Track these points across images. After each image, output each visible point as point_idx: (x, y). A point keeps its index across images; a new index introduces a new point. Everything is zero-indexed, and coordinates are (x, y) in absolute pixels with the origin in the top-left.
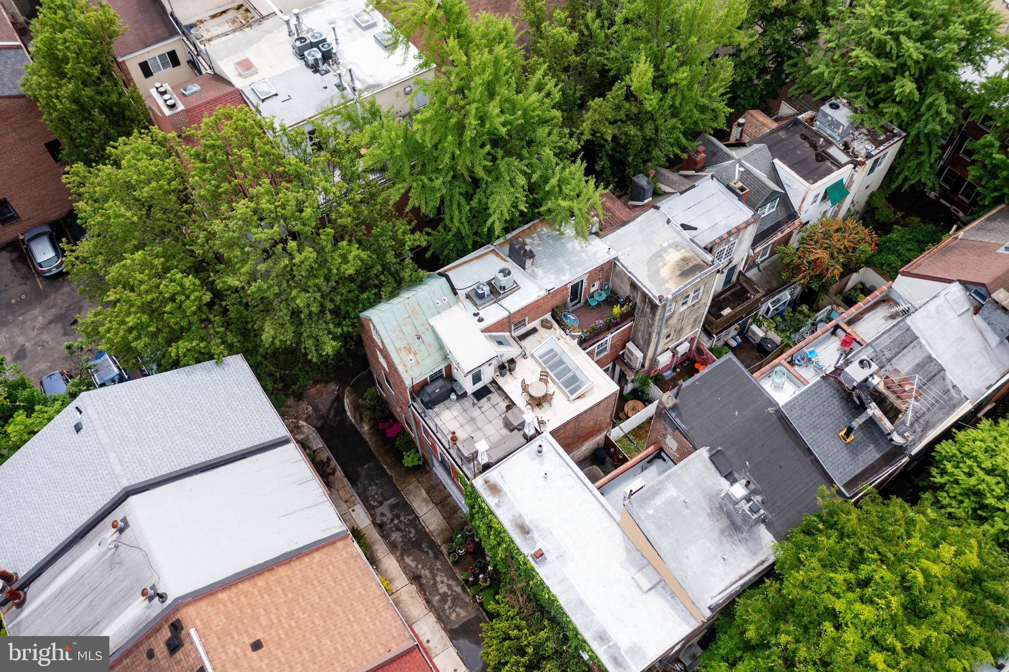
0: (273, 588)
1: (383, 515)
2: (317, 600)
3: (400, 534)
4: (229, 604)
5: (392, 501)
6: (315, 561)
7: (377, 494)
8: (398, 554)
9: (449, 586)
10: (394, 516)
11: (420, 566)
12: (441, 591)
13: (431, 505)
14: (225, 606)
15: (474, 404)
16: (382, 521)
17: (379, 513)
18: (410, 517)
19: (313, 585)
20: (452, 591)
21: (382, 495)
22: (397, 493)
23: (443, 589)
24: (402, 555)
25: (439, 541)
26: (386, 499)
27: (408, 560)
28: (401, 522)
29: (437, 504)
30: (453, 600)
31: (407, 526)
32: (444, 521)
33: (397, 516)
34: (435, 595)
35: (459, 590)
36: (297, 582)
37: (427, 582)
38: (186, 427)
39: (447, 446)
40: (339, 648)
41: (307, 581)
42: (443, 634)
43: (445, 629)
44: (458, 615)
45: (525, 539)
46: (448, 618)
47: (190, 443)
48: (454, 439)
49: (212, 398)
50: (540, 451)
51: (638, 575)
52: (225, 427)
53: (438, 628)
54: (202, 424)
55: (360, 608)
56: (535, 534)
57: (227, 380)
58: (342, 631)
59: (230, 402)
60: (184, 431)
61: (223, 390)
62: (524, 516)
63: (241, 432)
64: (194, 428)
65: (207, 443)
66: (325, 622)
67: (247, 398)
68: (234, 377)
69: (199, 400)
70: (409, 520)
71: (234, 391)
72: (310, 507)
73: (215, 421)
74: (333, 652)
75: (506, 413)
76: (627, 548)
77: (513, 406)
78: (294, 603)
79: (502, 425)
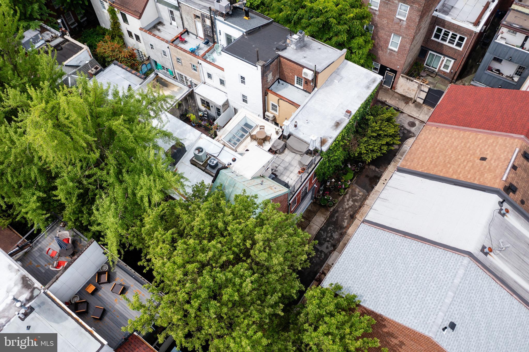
1: (327, 248)
2: (441, 157)
3: (333, 234)
4: (477, 178)
5: (317, 246)
6: (423, 169)
7: (317, 257)
8: (344, 230)
9: (348, 200)
10: (325, 241)
11: (345, 217)
12: (352, 203)
13: (311, 224)
14: (479, 179)
15: (276, 171)
16: (331, 246)
17: (328, 250)
18: (322, 233)
20: (349, 198)
23: (351, 203)
24: (345, 228)
25: (329, 213)
27: (345, 224)
28: (327, 237)
29: (310, 221)
30: (354, 196)
31: (328, 233)
32: (317, 214)
33: (325, 239)
34: (356, 206)
35: (348, 196)
36: (440, 168)
37: (351, 211)
38: (401, 267)
39: (307, 174)
40: (453, 140)
41: (436, 166)
42: (371, 194)
43: (369, 195)
44: (359, 192)
45: (342, 123)
46: (363, 196)
47: (410, 257)
48: (303, 170)
49: (368, 273)
50: (296, 126)
51: (336, 81)
52: (383, 252)
53: (370, 198)
54: (391, 262)
55: (428, 145)
56: (337, 119)
57: (348, 277)
58: (445, 143)
59: (363, 263)
60: (404, 266)
61: (358, 272)
62: (331, 126)
63: (380, 243)
64: (398, 263)
65: (402, 251)
66: (447, 149)
67: (353, 258)
68: (343, 275)
69: (376, 277)
70: (324, 233)
71: (353, 267)
72: (397, 189)
73: (383, 259)
74: (457, 140)
75: (276, 152)
76: (326, 87)
77: (271, 149)
78: (450, 162)
79: (283, 154)
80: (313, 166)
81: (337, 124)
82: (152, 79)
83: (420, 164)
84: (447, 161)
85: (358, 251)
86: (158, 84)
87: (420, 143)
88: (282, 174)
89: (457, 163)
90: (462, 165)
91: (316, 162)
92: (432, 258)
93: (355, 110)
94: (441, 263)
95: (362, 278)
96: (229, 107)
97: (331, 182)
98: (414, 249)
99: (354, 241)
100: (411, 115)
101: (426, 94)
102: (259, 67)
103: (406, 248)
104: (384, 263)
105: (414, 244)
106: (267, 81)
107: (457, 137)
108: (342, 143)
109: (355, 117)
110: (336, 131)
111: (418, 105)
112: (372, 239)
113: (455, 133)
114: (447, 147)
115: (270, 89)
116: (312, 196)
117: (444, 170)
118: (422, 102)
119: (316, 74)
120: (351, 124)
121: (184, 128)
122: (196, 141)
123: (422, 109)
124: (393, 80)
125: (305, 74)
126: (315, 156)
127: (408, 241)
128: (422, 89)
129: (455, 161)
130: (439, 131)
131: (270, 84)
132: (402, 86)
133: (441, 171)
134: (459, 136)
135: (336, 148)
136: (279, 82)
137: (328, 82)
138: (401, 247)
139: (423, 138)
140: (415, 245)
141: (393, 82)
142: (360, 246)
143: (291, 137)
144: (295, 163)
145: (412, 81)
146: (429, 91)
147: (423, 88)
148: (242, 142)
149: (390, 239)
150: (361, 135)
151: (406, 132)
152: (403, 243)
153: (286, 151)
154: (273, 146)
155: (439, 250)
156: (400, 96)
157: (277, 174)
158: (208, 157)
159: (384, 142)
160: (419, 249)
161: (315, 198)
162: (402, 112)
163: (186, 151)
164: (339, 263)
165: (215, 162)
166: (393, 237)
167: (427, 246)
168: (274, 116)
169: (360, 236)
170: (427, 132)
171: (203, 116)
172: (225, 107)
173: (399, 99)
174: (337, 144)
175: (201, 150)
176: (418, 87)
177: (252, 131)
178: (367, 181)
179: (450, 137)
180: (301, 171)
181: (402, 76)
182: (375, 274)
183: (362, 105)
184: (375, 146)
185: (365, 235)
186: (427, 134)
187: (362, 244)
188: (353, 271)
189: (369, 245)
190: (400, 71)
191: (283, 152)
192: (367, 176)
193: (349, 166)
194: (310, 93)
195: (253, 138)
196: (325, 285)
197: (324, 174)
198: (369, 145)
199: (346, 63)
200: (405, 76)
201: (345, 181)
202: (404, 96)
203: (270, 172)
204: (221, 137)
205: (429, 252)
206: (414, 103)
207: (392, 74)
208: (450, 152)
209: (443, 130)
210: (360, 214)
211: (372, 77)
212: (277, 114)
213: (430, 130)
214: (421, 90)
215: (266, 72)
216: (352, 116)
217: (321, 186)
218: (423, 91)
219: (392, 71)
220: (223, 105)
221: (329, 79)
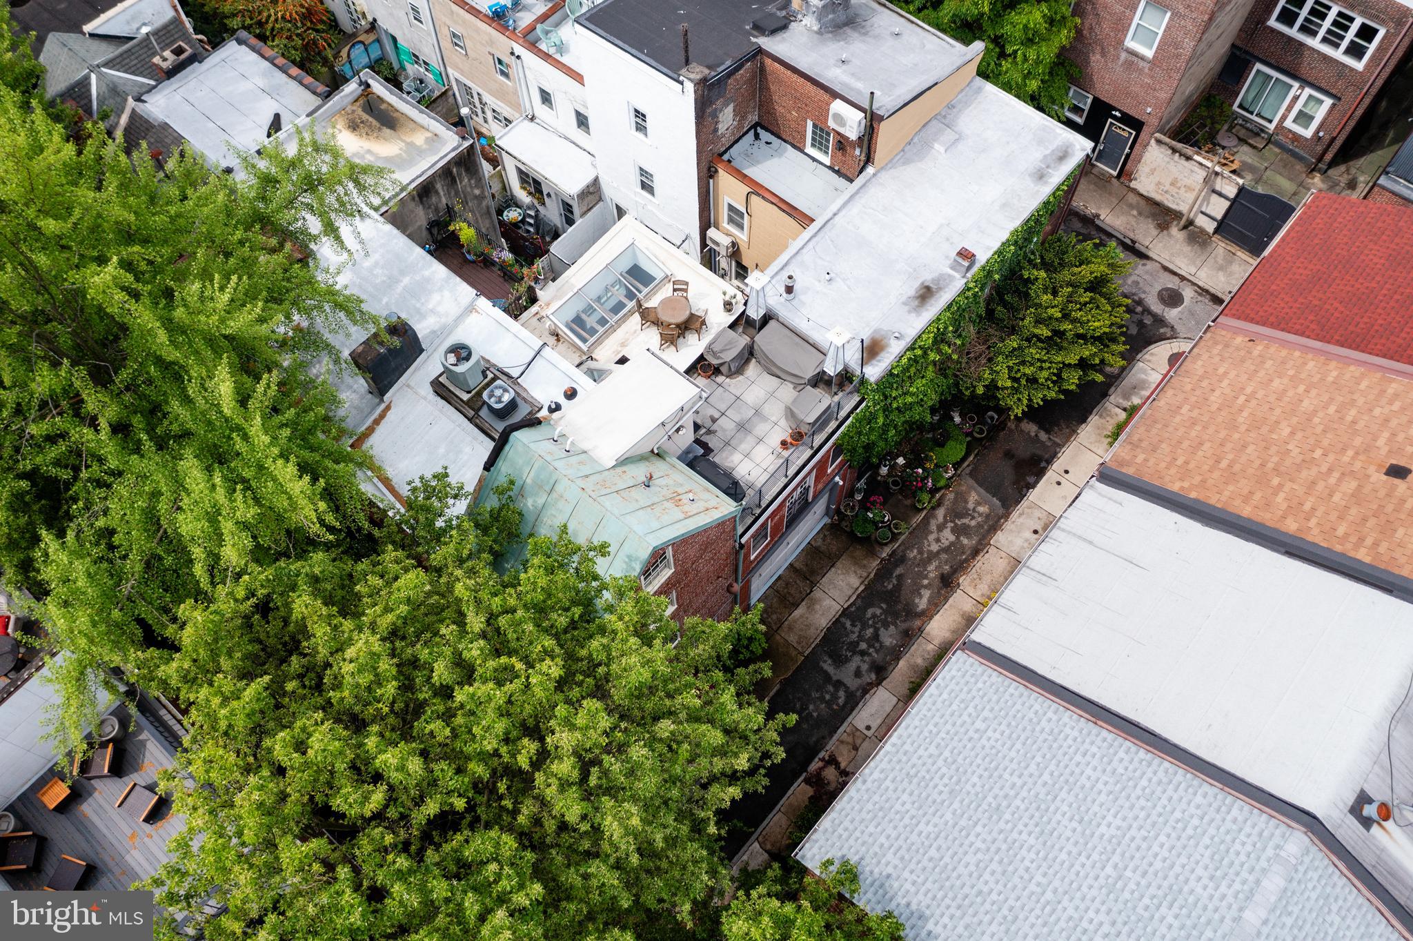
0: (1284, 506)
1: (858, 673)
2: (1252, 447)
3: (882, 631)
4: (1368, 542)
5: (828, 666)
6: (1186, 484)
7: (822, 699)
8: (918, 623)
9: (940, 528)
10: (854, 653)
11: (926, 582)
12: (952, 538)
13: (817, 593)
14: (1375, 545)
15: (709, 432)
16: (870, 670)
17: (858, 681)
18: (848, 624)
19: (1230, 466)
20: (946, 522)
21: (820, 688)
22: (811, 661)
23: (948, 536)
24: (919, 615)
25: (875, 564)
26: (828, 678)
27: (922, 603)
28: (861, 638)
29: (813, 584)
30: (959, 516)
31: (865, 626)
32: (838, 564)
33: (853, 646)
34: (963, 546)
35: (941, 513)
36: (1244, 485)
37: (946, 562)
38: (1068, 833)
39: (809, 453)
40: (1301, 388)
41: (1231, 476)
42: (1015, 515)
43: (1006, 516)
44: (978, 503)
45: (940, 289)
46: (988, 516)
47: (1103, 798)
48: (798, 436)
49: (956, 834)
50: (789, 290)
51: (939, 147)
52: (1014, 766)
53: (1008, 525)
54: (1038, 808)
55: (1215, 398)
56: (927, 277)
57: (888, 837)
58: (1272, 398)
59: (944, 796)
60: (1079, 829)
61: (921, 827)
62: (904, 298)
63: (1007, 732)
64: (1058, 816)
65: (1077, 771)
66: (1277, 422)
67: (913, 772)
68: (871, 829)
69: (980, 856)
70: (853, 625)
71: (908, 806)
72: (1091, 543)
73: (1012, 793)
74: (1314, 392)
75: (717, 371)
76: (904, 164)
77: (701, 358)
78: (1282, 469)
79: (741, 378)
80: (833, 425)
81: (926, 294)
82: (351, 98)
83: (1179, 462)
84: (1270, 465)
85: (932, 749)
86: (365, 116)
87: (1189, 387)
88: (727, 444)
89: (1304, 474)
90: (1321, 486)
91: (843, 414)
92: (1178, 814)
93: (989, 248)
94: (1206, 840)
95: (933, 852)
96: (600, 199)
97: (893, 467)
98: (1121, 770)
99: (924, 712)
100: (1171, 267)
101: (1227, 204)
102: (690, 87)
103: (1095, 762)
104: (1012, 808)
105: (1121, 754)
106: (716, 130)
107: (1315, 380)
108: (933, 356)
109: (987, 272)
110: (919, 314)
111: (1196, 237)
112: (986, 713)
113: (1311, 364)
114: (1278, 411)
115: (726, 157)
116: (828, 508)
117: (1258, 496)
118: (1210, 227)
119: (873, 120)
120: (970, 294)
121: (427, 273)
122: (459, 319)
123: (1209, 249)
124: (1127, 150)
125: (839, 118)
126: (841, 394)
127: (1104, 738)
128: (1218, 188)
129: (1299, 467)
130: (1256, 353)
131: (725, 142)
132: (1153, 171)
133: (1246, 499)
134: (1323, 379)
135: (913, 370)
136: (757, 137)
137: (914, 147)
138: (1078, 758)
139: (1200, 372)
140: (1127, 758)
141: (1128, 156)
142: (943, 735)
143: (772, 323)
144: (775, 411)
145: (1188, 158)
146: (1237, 195)
147: (1219, 185)
148: (613, 329)
149: (1044, 723)
150: (1002, 329)
151: (1148, 321)
152: (1086, 746)
153: (752, 369)
154: (709, 348)
155: (1206, 787)
156: (1143, 203)
157: (712, 442)
158: (490, 376)
159: (1073, 359)
160: (1138, 774)
161: (838, 511)
162: (1143, 256)
163: (422, 351)
164: (864, 782)
165: (506, 398)
166: (1055, 718)
167: (1164, 767)
168: (734, 244)
169: (945, 696)
170: (1215, 351)
171: (523, 221)
172: (587, 200)
173: (1140, 214)
174: (916, 358)
175: (464, 354)
176: (1206, 181)
177: (648, 297)
178: (1007, 471)
179: (1292, 378)
180: (789, 440)
181: (1159, 142)
182: (979, 844)
183: (1012, 234)
184: (1041, 368)
185: (962, 696)
186: (1217, 359)
187: (948, 726)
188: (907, 820)
189: (971, 733)
190: (1152, 123)
191: (740, 371)
192: (1009, 455)
193: (957, 419)
194: (851, 181)
195: (649, 317)
196: (809, 855)
197: (868, 447)
198: (1023, 363)
199: (980, 89)
200: (1167, 140)
201: (936, 465)
202: (1157, 204)
203: (687, 436)
204: (548, 305)
205: (1170, 792)
206: (1185, 227)
207: (1126, 132)
208: (1286, 431)
209: (1272, 350)
210: (973, 573)
211: (1057, 143)
212: (742, 237)
213: (1227, 346)
214: (1214, 191)
215: (711, 103)
216: (975, 269)
217: (859, 479)
218: (1220, 194)
219: (1128, 120)
220: (583, 195)
221: (916, 140)
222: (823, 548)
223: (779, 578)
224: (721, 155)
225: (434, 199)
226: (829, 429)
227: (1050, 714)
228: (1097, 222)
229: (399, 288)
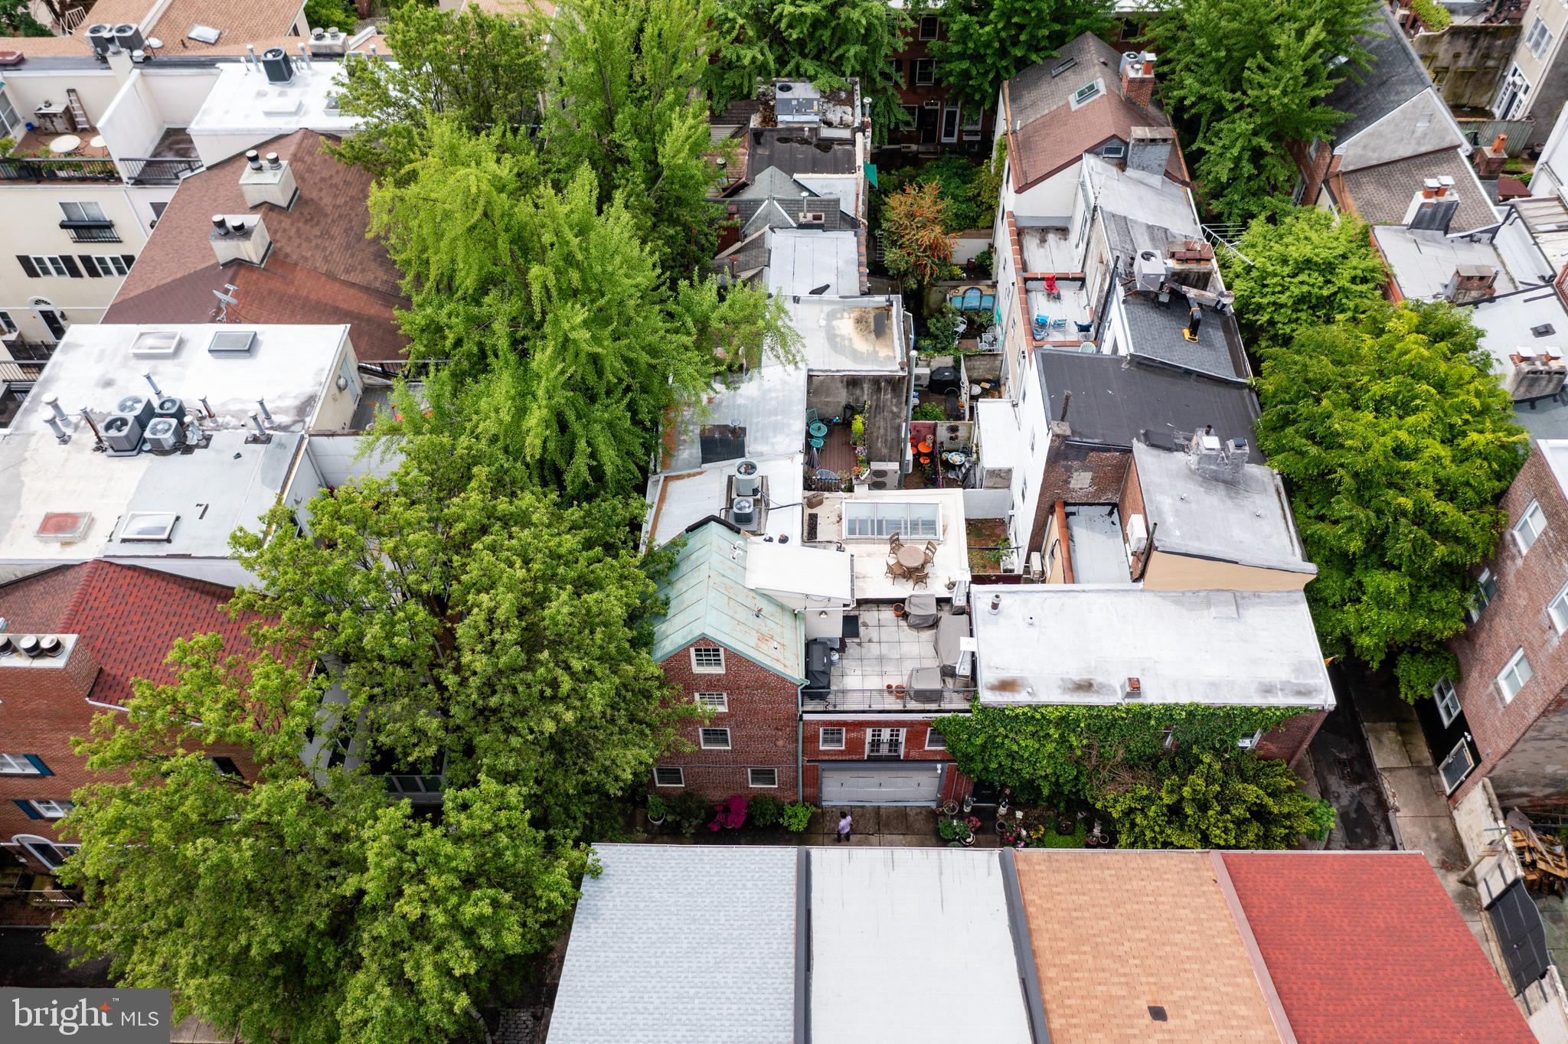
0: (1065, 962)
2: (1107, 923)
4: (1074, 1021)
6: (1038, 901)
14: (1075, 1026)
15: (860, 644)
19: (1077, 918)
29: (879, 832)
36: (1066, 933)
38: (704, 961)
39: (900, 707)
40: (1192, 928)
41: (1068, 922)
45: (1097, 691)
47: (742, 966)
48: (902, 691)
49: (663, 909)
50: (995, 606)
51: (1213, 611)
52: (733, 914)
54: (710, 939)
55: (1136, 884)
56: (1098, 679)
57: (637, 880)
58: (1166, 915)
59: (685, 891)
60: (711, 964)
61: (655, 891)
62: (1066, 677)
63: (755, 900)
64: (712, 951)
65: (753, 945)
66: (1145, 927)
67: (690, 869)
68: (636, 870)
69: (656, 926)
71: (665, 878)
72: (941, 874)
73: (712, 922)
74: (1196, 936)
75: (905, 616)
76: (1174, 602)
77: (903, 601)
78: (1101, 948)
79: (914, 633)
80: (933, 706)
81: (1086, 686)
82: (875, 305)
83: (1055, 889)
84: (1099, 940)
85: (713, 872)
86: (871, 320)
87: (1133, 865)
88: (861, 660)
89: (1108, 962)
90: (1104, 975)
91: (948, 707)
92: (758, 1007)
94: (750, 1029)
95: (642, 905)
96: (1007, 487)
97: (1011, 814)
98: (770, 966)
101: (1503, 886)
102: (1050, 435)
103: (765, 951)
104: (701, 927)
106: (1067, 482)
109: (1145, 712)
110: (1063, 693)
111: (1467, 899)
112: (760, 884)
114: (1156, 924)
116: (937, 795)
117: (1062, 944)
118: (1484, 898)
119: (1151, 546)
120: (1116, 713)
123: (1469, 917)
124: (1463, 778)
128: (1504, 866)
129: (1111, 956)
131: (1075, 497)
132: (1471, 812)
133: (1053, 939)
134: (1214, 936)
136: (1111, 513)
137: (1197, 599)
138: (763, 941)
141: (1462, 783)
142: (728, 870)
143: (965, 617)
144: (909, 666)
145: (1496, 819)
146: (1512, 884)
147: (1505, 863)
148: (873, 542)
153: (928, 635)
154: (912, 599)
156: (1451, 834)
157: (854, 650)
158: (758, 497)
160: (774, 975)
161: (941, 803)
163: (739, 455)
168: (1041, 574)
170: (1184, 866)
171: (960, 466)
172: (994, 480)
173: (1437, 840)
174: (1035, 720)
175: (750, 471)
176: (1491, 847)
177: (910, 540)
179: (1198, 919)
180: (895, 689)
181: (1485, 786)
182: (664, 922)
185: (764, 866)
186: (1178, 869)
187: (736, 870)
188: (654, 882)
189: (739, 883)
190: (1486, 764)
191: (918, 628)
193: (1097, 832)
195: (896, 551)
199: (1296, 602)
200: (1490, 789)
201: (1039, 839)
202: (1462, 846)
206: (1463, 882)
207: (1469, 759)
208: (1142, 935)
209: (1217, 896)
211: (1311, 682)
212: (1049, 572)
213: (1196, 870)
214: (1497, 864)
215: (1068, 459)
216: (1135, 701)
218: (1502, 873)
219: (1473, 749)
220: (994, 474)
221: (1202, 594)
222: (911, 819)
223: (862, 807)
224: (1066, 504)
225: (858, 392)
226: (928, 707)
227: (784, 915)
228: (1391, 814)
229: (773, 418)
